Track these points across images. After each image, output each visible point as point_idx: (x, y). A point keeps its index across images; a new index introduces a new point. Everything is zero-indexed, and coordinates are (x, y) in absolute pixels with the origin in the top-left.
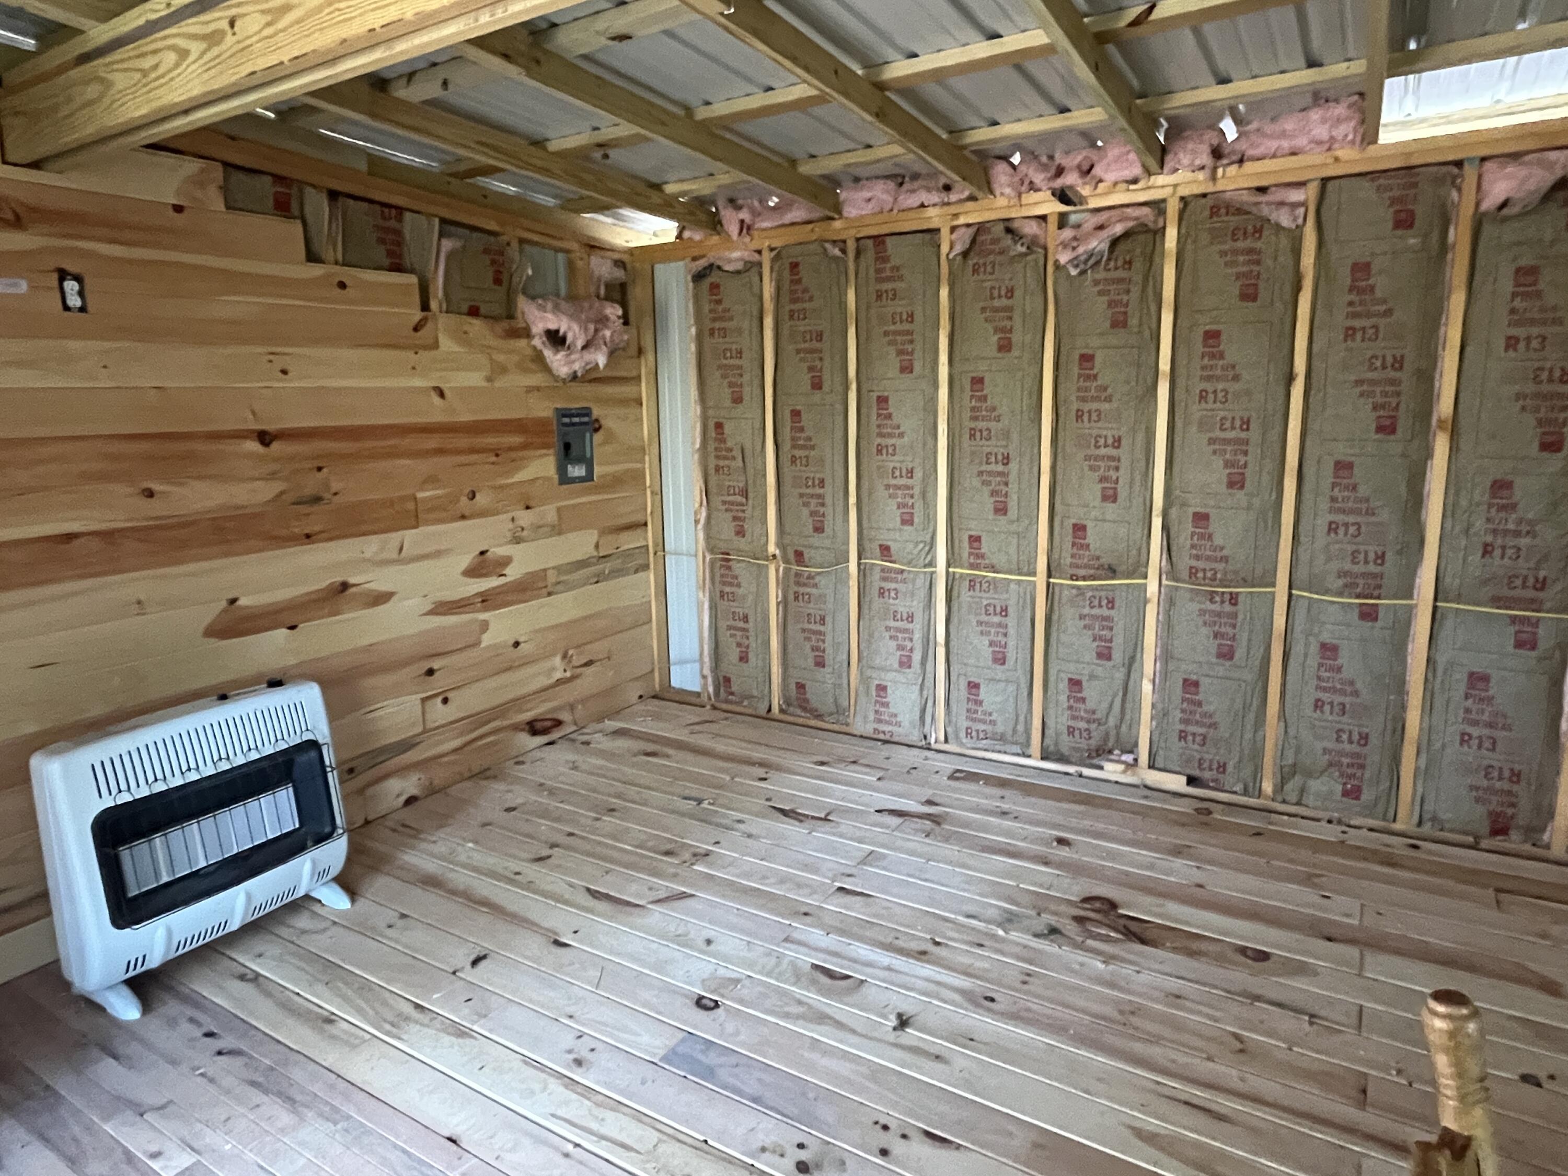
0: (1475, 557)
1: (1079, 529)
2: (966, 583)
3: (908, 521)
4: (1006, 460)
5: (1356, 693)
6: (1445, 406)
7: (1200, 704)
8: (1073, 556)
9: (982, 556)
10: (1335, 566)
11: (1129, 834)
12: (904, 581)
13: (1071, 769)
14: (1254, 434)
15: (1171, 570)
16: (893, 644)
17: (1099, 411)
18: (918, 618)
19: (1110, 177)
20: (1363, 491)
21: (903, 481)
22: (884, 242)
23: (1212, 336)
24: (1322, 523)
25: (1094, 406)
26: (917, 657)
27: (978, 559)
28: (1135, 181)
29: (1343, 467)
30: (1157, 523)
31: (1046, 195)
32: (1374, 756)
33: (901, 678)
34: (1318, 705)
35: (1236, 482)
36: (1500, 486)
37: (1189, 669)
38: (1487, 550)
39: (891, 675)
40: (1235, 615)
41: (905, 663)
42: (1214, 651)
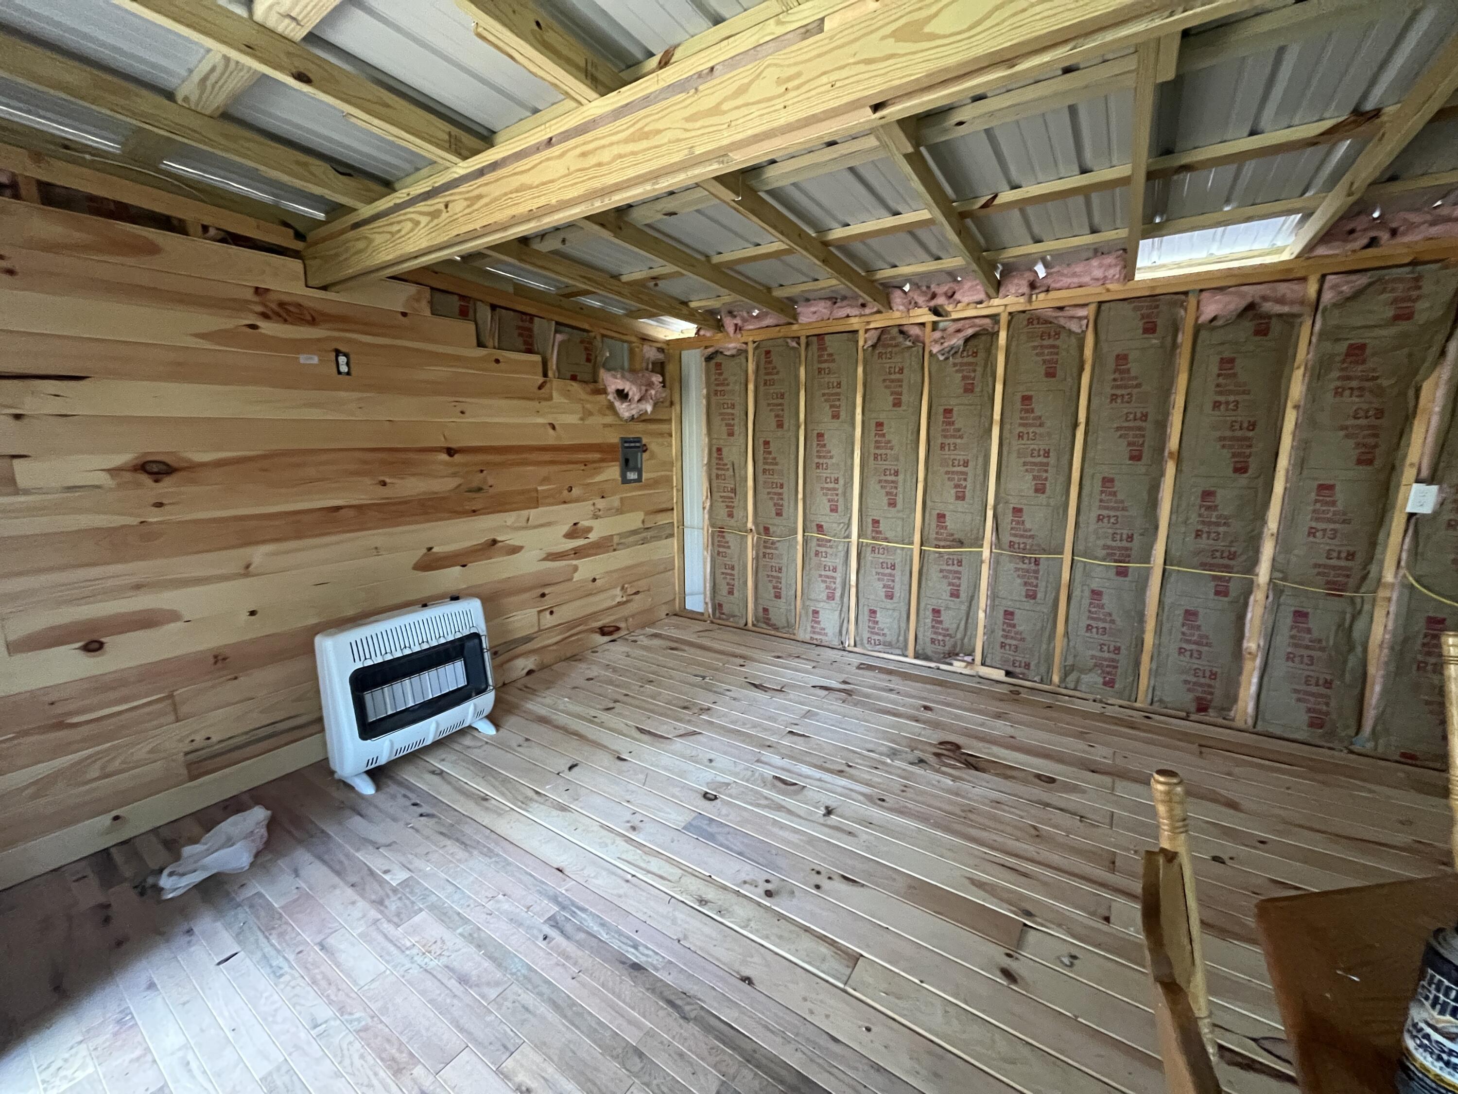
0: (1190, 539)
1: (941, 517)
2: (869, 549)
3: (834, 510)
4: (896, 473)
5: (1113, 622)
6: (1173, 443)
7: (1014, 626)
8: (937, 533)
9: (880, 532)
10: (1101, 543)
11: (967, 704)
12: (831, 547)
13: (933, 665)
14: (1052, 460)
15: (998, 543)
16: (823, 585)
17: (955, 444)
18: (840, 568)
19: (966, 300)
20: (1120, 496)
21: (832, 485)
22: (823, 339)
23: (1026, 399)
24: (1093, 516)
25: (952, 441)
26: (838, 594)
27: (877, 534)
28: (981, 302)
29: (1107, 481)
30: (990, 514)
31: (925, 310)
32: (1124, 660)
33: (827, 606)
34: (1089, 628)
35: (1040, 490)
36: (1207, 494)
37: (1009, 605)
38: (1198, 534)
39: (822, 604)
40: (1037, 572)
41: (831, 597)
42: (1024, 594)
